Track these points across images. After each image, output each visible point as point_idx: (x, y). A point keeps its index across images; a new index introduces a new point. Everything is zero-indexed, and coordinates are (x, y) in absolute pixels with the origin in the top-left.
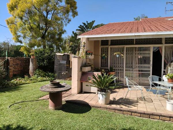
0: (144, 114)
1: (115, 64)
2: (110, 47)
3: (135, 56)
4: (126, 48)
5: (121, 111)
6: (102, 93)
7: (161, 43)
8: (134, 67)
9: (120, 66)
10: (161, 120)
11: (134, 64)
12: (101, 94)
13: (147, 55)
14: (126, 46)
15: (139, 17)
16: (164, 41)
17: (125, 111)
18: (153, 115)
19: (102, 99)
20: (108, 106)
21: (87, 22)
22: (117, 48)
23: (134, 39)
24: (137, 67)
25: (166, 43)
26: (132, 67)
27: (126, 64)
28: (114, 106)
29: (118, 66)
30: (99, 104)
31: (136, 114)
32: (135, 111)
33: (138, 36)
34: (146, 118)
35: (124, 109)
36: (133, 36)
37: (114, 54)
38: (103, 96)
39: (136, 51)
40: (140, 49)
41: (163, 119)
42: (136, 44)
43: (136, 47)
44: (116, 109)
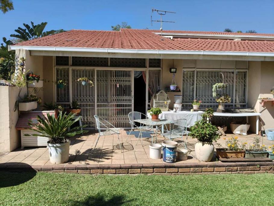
0: (121, 168)
1: (80, 96)
2: (71, 68)
3: (111, 85)
4: (98, 71)
5: (87, 169)
6: (55, 146)
7: (144, 66)
8: (109, 101)
9: (90, 100)
10: (143, 173)
11: (109, 96)
12: (53, 147)
13: (127, 83)
14: (97, 69)
15: (118, 25)
16: (147, 64)
17: (93, 168)
18: (132, 167)
19: (56, 156)
20: (66, 165)
21: (32, 23)
22: (83, 71)
23: (108, 58)
24: (113, 100)
25: (150, 66)
26: (106, 100)
27: (98, 96)
28: (76, 164)
29: (86, 100)
30: (51, 165)
31: (109, 170)
32: (107, 166)
33: (112, 53)
34: (123, 174)
35: (92, 166)
36: (106, 53)
37: (79, 80)
38: (56, 150)
39: (111, 77)
40: (117, 74)
41: (145, 172)
42: (112, 65)
43: (111, 71)
44: (79, 168)
